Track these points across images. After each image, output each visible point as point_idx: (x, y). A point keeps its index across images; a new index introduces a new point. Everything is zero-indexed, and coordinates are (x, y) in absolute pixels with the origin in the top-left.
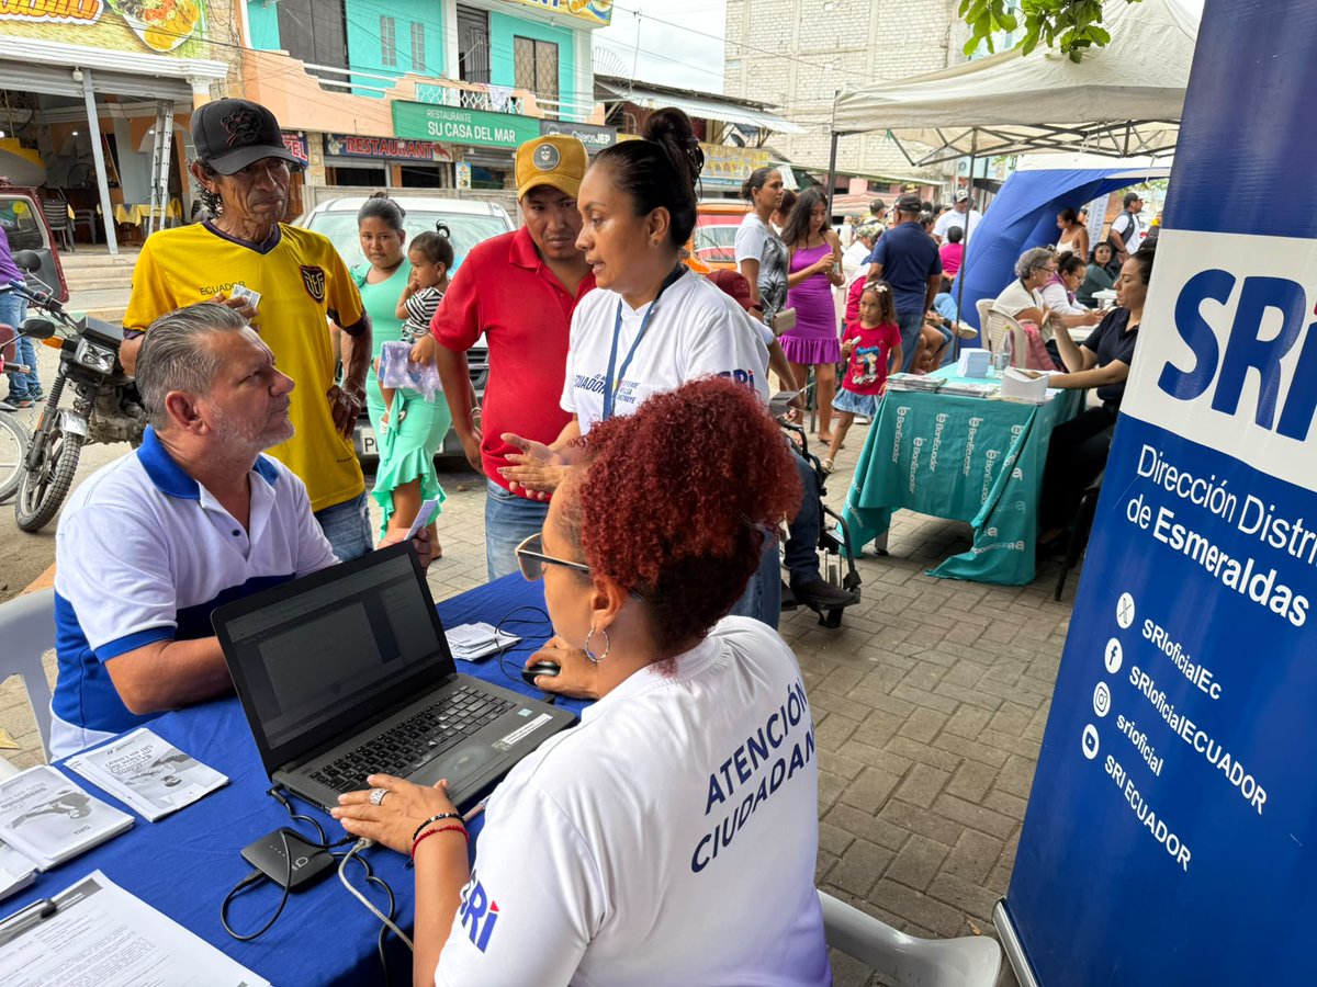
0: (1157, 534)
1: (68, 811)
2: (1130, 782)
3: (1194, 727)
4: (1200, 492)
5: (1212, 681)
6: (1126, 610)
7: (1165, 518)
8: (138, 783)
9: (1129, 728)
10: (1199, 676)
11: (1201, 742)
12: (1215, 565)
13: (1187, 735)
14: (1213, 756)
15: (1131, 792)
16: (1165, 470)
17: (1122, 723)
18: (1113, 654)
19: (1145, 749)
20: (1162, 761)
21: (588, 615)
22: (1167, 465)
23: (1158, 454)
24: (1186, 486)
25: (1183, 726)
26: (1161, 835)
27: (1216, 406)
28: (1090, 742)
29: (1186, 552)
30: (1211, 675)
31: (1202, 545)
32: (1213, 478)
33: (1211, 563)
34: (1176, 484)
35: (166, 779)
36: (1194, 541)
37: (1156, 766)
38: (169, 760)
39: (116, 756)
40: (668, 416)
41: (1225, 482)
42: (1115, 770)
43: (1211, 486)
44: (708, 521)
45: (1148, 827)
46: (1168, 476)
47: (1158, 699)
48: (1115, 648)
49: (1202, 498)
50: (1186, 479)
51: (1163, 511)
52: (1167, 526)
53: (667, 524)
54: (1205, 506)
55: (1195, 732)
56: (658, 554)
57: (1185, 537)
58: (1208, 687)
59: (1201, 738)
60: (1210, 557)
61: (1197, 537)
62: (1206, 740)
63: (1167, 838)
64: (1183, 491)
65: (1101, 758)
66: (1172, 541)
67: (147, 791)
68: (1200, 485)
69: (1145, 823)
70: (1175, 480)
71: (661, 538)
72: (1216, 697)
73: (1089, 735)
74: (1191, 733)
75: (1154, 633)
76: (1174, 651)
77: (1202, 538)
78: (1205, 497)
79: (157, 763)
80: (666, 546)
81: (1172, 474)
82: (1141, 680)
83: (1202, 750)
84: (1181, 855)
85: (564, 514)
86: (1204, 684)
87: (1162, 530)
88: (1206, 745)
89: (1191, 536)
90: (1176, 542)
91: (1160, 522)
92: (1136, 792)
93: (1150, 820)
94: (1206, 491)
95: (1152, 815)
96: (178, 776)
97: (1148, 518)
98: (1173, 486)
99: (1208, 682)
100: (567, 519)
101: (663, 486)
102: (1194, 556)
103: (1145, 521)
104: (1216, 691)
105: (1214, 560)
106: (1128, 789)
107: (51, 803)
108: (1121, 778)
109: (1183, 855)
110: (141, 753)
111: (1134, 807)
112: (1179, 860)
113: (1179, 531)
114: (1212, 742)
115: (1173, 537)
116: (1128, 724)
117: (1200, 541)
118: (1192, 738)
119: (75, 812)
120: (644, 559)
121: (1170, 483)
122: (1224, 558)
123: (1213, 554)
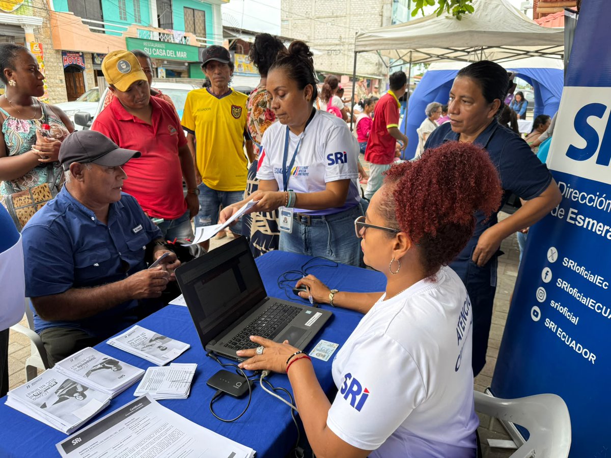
0: (568, 220)
1: (111, 368)
2: (559, 329)
3: (595, 302)
4: (591, 200)
5: (603, 281)
6: (552, 255)
7: (573, 213)
8: (147, 349)
9: (557, 306)
10: (597, 280)
11: (599, 308)
12: (602, 231)
13: (591, 305)
14: (605, 313)
15: (560, 333)
16: (572, 192)
17: (553, 304)
18: (547, 274)
19: (567, 314)
20: (578, 318)
21: (391, 253)
22: (572, 190)
23: (567, 185)
24: (583, 198)
25: (589, 302)
26: (579, 349)
27: (598, 162)
28: (536, 314)
29: (585, 227)
30: (603, 279)
31: (593, 224)
32: (598, 194)
33: (599, 230)
34: (578, 198)
35: (159, 347)
36: (589, 222)
37: (575, 320)
38: (157, 339)
39: (129, 339)
40: (443, 158)
41: (604, 195)
42: (550, 324)
43: (597, 197)
44: (461, 207)
45: (572, 347)
46: (573, 194)
47: (574, 292)
48: (548, 272)
49: (592, 203)
50: (583, 195)
51: (571, 210)
52: (574, 216)
53: (442, 207)
54: (594, 206)
55: (595, 304)
56: (436, 222)
57: (584, 221)
58: (602, 284)
59: (599, 306)
60: (598, 228)
61: (591, 220)
62: (601, 306)
63: (582, 351)
64: (582, 200)
65: (543, 320)
66: (577, 223)
67: (153, 353)
68: (591, 197)
69: (570, 346)
70: (577, 196)
71: (437, 214)
72: (606, 288)
73: (535, 311)
74: (594, 305)
75: (569, 263)
76: (581, 271)
77: (593, 220)
78: (594, 202)
79: (151, 341)
80: (440, 218)
81: (576, 193)
82: (562, 284)
83: (600, 311)
84: (591, 357)
85: (382, 205)
86: (599, 283)
87: (571, 218)
88: (602, 309)
89: (587, 220)
90: (579, 223)
91: (570, 215)
92: (564, 333)
93: (573, 344)
94: (594, 200)
95: (574, 342)
96: (165, 345)
97: (563, 214)
98: (577, 199)
99: (601, 282)
100: (383, 207)
101: (441, 189)
102: (589, 228)
103: (561, 215)
104: (606, 285)
105: (601, 229)
106: (559, 332)
107: (101, 364)
108: (554, 328)
109: (592, 357)
110: (141, 336)
111: (563, 339)
112: (589, 360)
113: (580, 218)
114: (605, 307)
115: (577, 221)
116: (556, 304)
117: (592, 221)
118: (594, 307)
119: (114, 368)
120: (429, 224)
121: (575, 197)
122: (607, 227)
123: (600, 227)
